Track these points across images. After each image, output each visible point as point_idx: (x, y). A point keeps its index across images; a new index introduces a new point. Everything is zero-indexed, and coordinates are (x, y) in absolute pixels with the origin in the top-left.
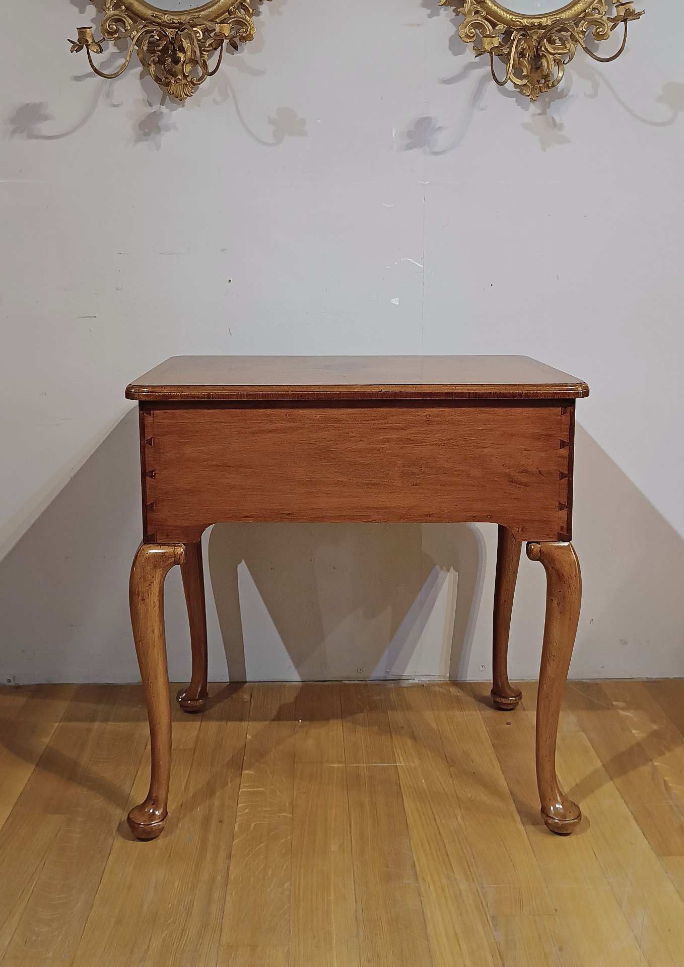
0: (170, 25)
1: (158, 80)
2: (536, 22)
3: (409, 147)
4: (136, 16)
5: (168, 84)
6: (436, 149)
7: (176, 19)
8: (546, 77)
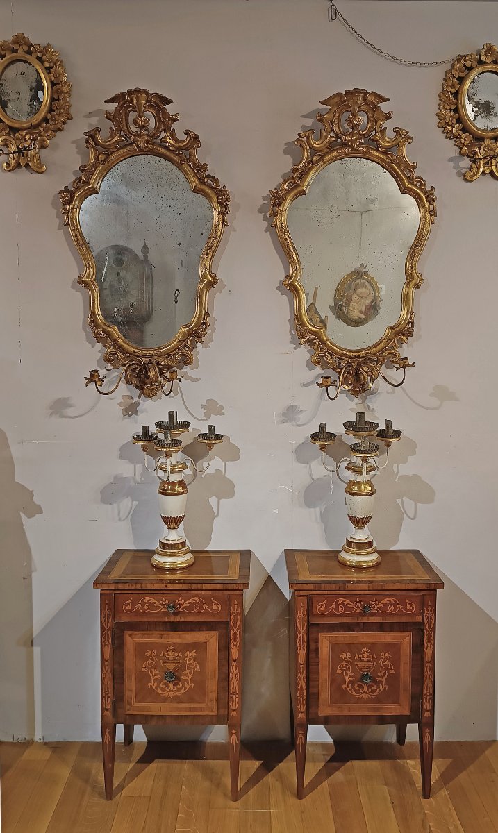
1: (136, 386)
2: (356, 354)
3: (283, 422)
4: (123, 351)
5: (143, 389)
6: (299, 423)
8: (364, 385)
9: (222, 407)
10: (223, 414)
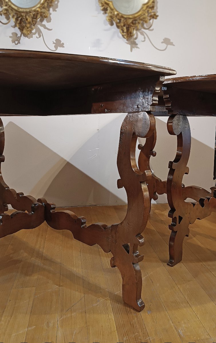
0: (23, 12)
1: (19, 28)
2: (128, 17)
4: (12, 9)
5: (23, 30)
7: (25, 10)
8: (131, 33)
9: (63, 44)
10: (64, 47)
